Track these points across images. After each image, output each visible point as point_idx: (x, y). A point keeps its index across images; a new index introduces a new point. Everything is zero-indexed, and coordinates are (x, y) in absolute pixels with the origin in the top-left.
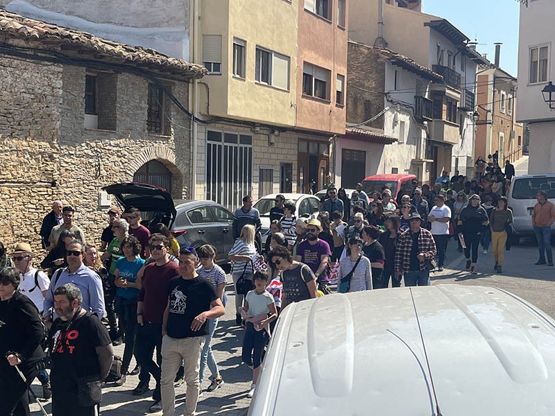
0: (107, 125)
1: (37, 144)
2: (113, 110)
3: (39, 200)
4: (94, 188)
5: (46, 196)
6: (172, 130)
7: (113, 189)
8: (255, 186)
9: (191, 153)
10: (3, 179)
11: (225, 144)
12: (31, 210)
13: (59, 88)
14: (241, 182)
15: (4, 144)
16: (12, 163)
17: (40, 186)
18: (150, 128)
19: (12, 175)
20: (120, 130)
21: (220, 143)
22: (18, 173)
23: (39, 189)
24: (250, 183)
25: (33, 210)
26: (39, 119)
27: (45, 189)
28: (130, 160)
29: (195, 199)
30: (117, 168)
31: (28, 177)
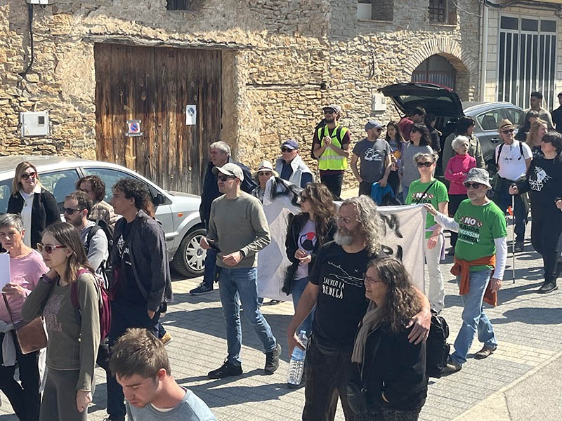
0: (382, 15)
1: (306, 40)
3: (308, 105)
4: (367, 90)
5: (315, 100)
6: (458, 17)
7: (390, 91)
8: (559, 83)
9: (480, 45)
10: (270, 81)
11: (523, 32)
12: (299, 116)
14: (541, 79)
15: (270, 41)
16: (279, 63)
17: (309, 89)
18: (431, 16)
19: (279, 77)
20: (397, 19)
21: (516, 32)
22: (285, 74)
23: (307, 93)
24: (552, 79)
25: (302, 117)
26: (307, 11)
27: (314, 92)
28: (408, 55)
29: (485, 101)
30: (393, 66)
31: (296, 79)
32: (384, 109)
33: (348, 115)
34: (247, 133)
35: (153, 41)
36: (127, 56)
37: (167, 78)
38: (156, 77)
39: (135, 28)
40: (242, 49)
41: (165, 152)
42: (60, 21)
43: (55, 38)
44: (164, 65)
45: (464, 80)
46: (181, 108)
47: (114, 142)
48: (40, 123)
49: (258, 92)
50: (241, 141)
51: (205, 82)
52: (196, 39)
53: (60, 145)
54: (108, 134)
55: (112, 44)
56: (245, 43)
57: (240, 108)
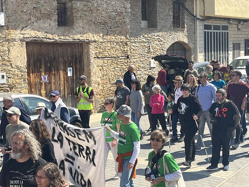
0: (152, 26)
1: (119, 37)
2: (155, 17)
3: (121, 66)
4: (147, 58)
5: (124, 64)
6: (186, 25)
7: (157, 58)
8: (231, 53)
9: (195, 37)
10: (104, 56)
11: (214, 31)
12: (118, 71)
13: (129, 8)
14: (223, 51)
15: (104, 38)
16: (108, 48)
17: (122, 59)
18: (174, 25)
19: (108, 54)
20: (159, 27)
21: (211, 31)
22: (111, 53)
24: (228, 51)
25: (119, 71)
26: (119, 25)
27: (124, 60)
28: (164, 43)
29: (199, 61)
30: (158, 47)
31: (116, 54)
32: (155, 66)
33: (139, 69)
34: (95, 79)
35: (52, 40)
36: (40, 47)
37: (59, 56)
38: (54, 56)
39: (44, 35)
40: (92, 42)
41: (59, 89)
42: (10, 33)
43: (8, 40)
44: (57, 50)
45: (189, 52)
46: (65, 69)
47: (36, 85)
48: (2, 78)
49: (99, 61)
50: (92, 82)
51: (76, 57)
52: (71, 39)
53: (11, 87)
54: (33, 82)
55: (34, 42)
56: (93, 39)
57: (91, 68)
